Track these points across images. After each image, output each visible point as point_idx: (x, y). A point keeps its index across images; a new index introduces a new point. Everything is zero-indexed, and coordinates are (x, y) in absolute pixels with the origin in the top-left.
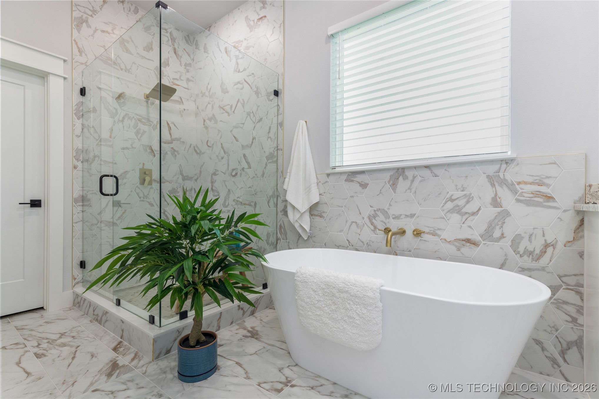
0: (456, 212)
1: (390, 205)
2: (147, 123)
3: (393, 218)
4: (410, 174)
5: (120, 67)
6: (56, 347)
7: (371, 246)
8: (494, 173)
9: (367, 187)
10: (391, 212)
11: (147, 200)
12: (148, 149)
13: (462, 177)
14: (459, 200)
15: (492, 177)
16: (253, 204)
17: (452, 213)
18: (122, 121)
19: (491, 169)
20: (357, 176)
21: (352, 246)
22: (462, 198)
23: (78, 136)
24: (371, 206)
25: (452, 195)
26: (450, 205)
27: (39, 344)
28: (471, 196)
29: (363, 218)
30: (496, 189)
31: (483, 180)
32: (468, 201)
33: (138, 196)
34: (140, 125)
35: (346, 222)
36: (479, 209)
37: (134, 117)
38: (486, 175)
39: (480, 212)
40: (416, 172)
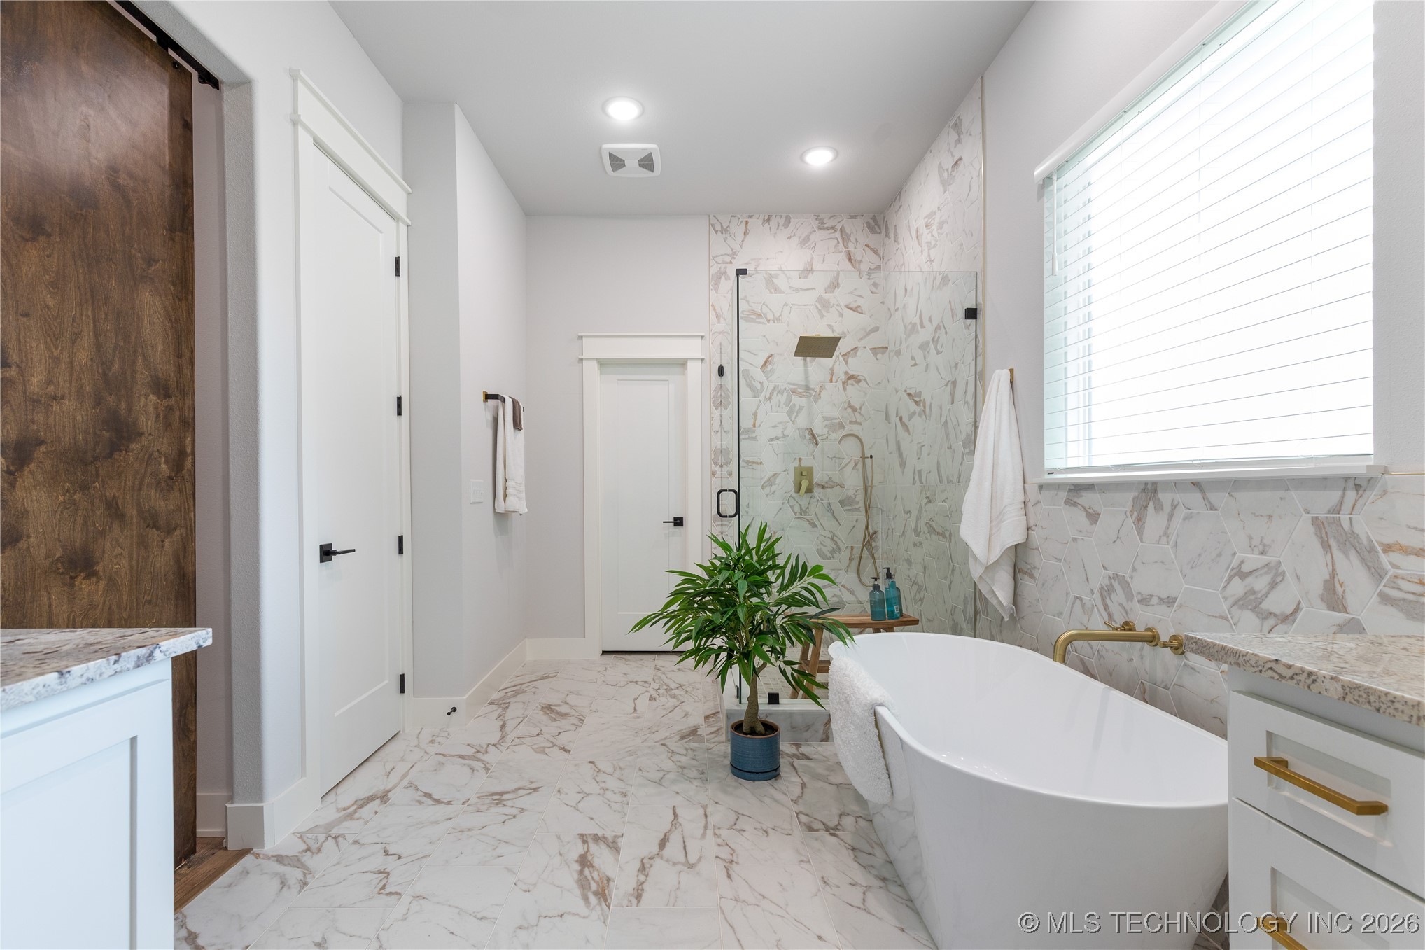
0: (1250, 607)
1: (1134, 570)
2: (804, 394)
3: (1139, 601)
4: (1165, 497)
5: (766, 318)
6: (668, 696)
7: (1104, 659)
8: (1329, 512)
9: (1097, 521)
10: (1136, 586)
11: (807, 517)
12: (806, 435)
13: (1261, 516)
14: (1256, 577)
15: (1325, 523)
16: (947, 535)
17: (1242, 607)
18: (770, 399)
19: (1323, 501)
20: (1084, 493)
21: (1076, 652)
22: (1261, 572)
23: (716, 432)
24: (1106, 566)
25: (1242, 562)
26: (1237, 587)
27: (659, 689)
28: (1280, 570)
29: (1092, 592)
30: (1332, 557)
31: (1304, 530)
32: (1274, 581)
33: (793, 511)
34: (795, 399)
35: (1067, 594)
36: (1297, 609)
37: (785, 389)
38: (1310, 515)
39: (1300, 615)
40: (1178, 497)
